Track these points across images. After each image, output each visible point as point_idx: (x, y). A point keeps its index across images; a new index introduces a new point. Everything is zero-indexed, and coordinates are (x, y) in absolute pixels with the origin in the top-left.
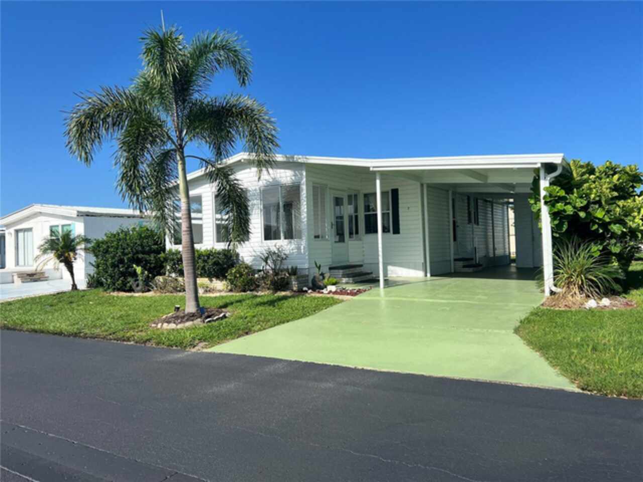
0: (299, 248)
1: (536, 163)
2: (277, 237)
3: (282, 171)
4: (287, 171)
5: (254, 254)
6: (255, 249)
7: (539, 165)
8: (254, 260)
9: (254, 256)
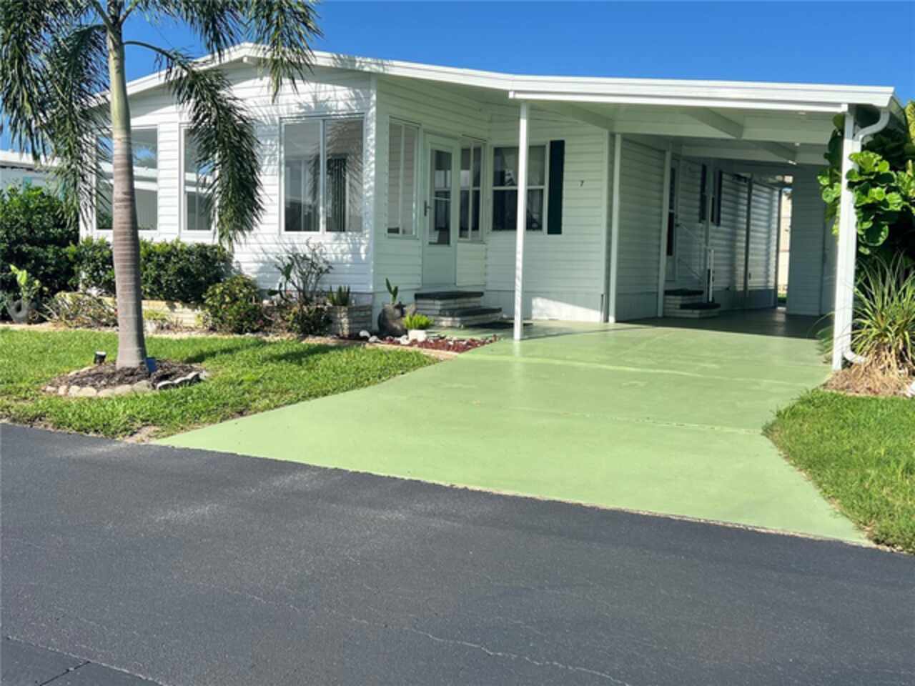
0: (355, 252)
1: (838, 104)
2: (311, 226)
3: (329, 87)
4: (338, 88)
5: (262, 256)
6: (265, 247)
7: (844, 108)
8: (261, 270)
9: (263, 262)
